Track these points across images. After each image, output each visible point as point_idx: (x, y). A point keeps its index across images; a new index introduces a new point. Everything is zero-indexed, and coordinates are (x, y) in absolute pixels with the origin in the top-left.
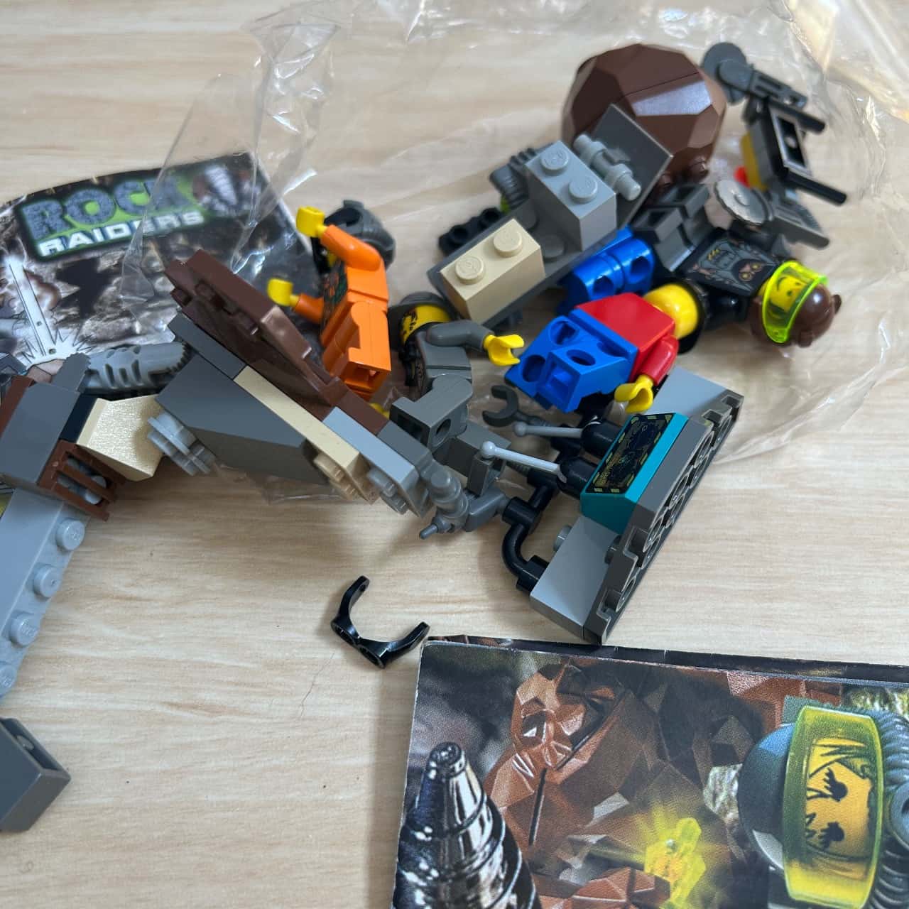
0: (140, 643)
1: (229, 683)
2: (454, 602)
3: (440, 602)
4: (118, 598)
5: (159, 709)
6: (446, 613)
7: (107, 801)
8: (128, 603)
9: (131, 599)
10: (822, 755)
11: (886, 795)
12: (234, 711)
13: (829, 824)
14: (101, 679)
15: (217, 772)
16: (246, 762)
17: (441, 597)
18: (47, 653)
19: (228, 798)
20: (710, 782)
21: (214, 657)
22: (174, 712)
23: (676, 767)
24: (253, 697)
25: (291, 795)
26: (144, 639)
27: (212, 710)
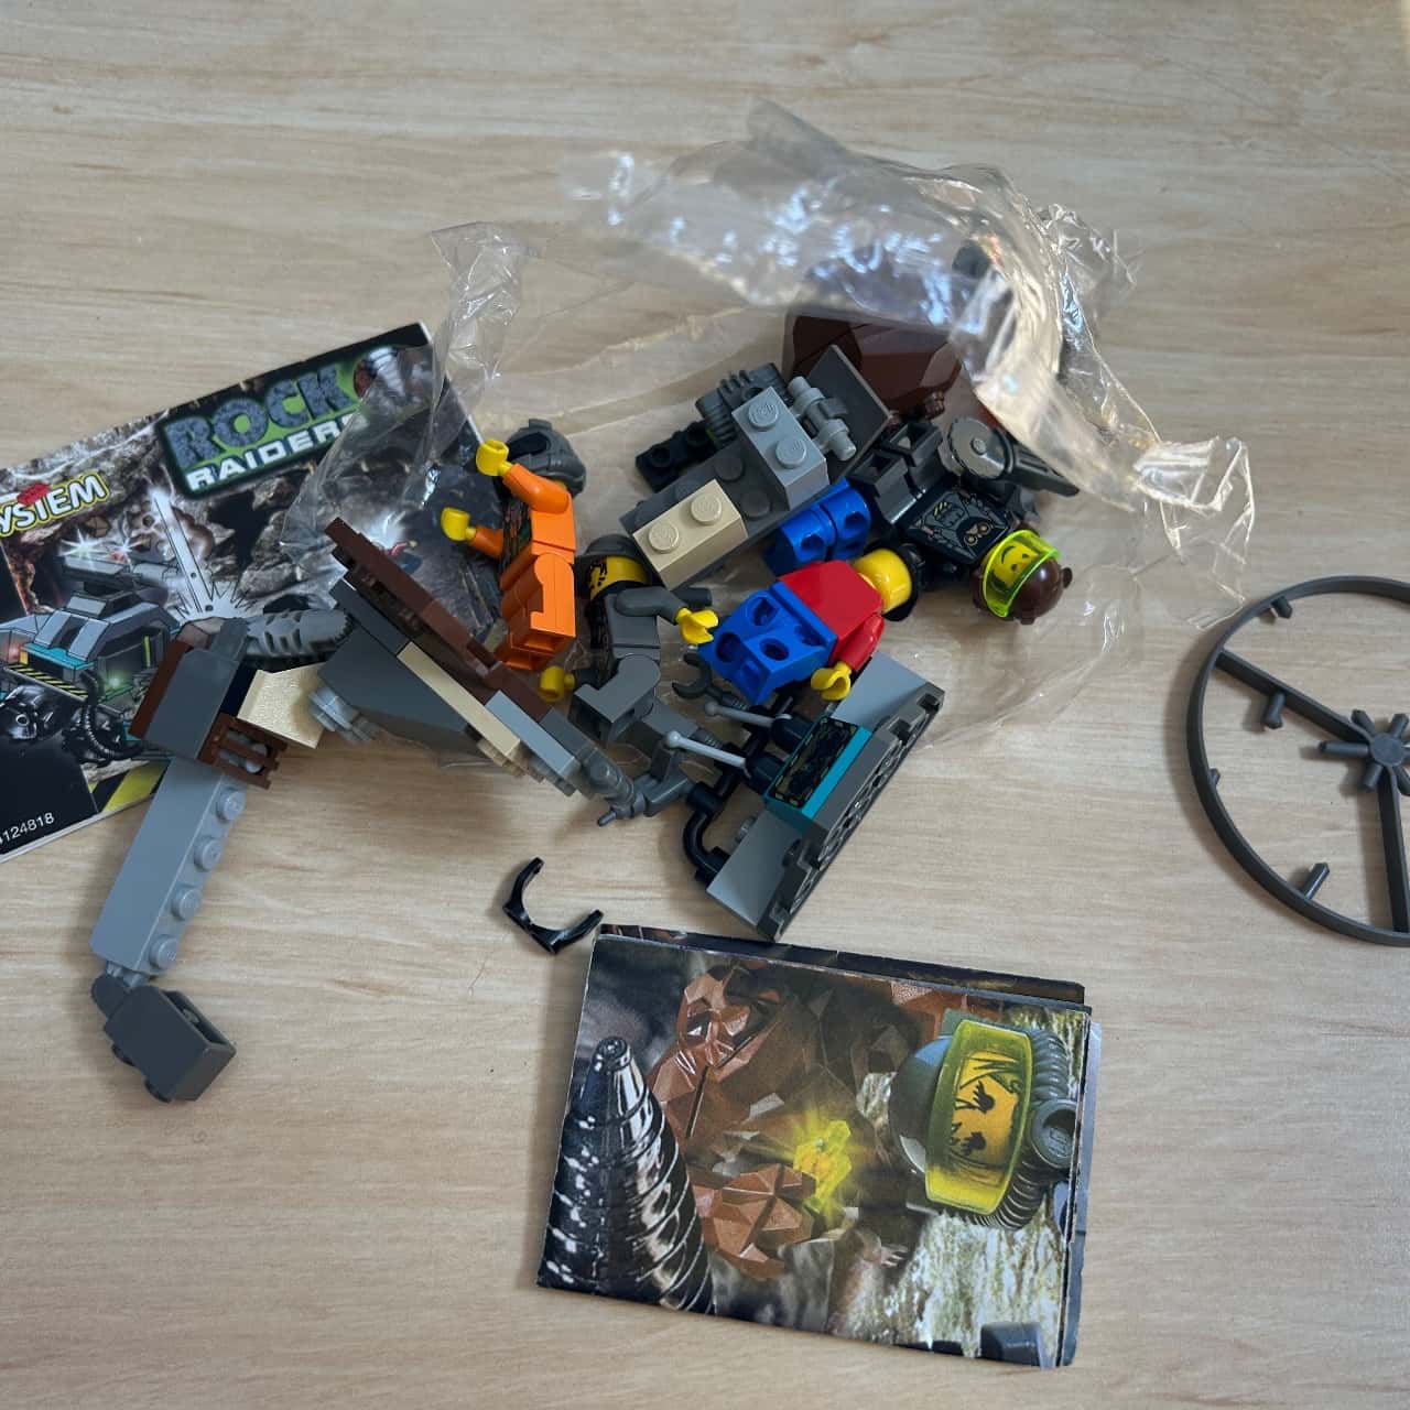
0: (308, 917)
1: (398, 963)
2: (630, 888)
3: (617, 887)
4: (281, 867)
5: (327, 987)
6: (622, 899)
7: (276, 1077)
8: (291, 874)
9: (295, 868)
10: (975, 1069)
11: (1031, 1109)
12: (402, 992)
13: (973, 1134)
14: (264, 953)
15: (386, 1052)
16: (416, 1043)
17: (618, 882)
18: (208, 923)
19: (397, 1078)
20: (865, 1088)
21: (383, 934)
22: (341, 990)
23: (832, 1071)
24: (422, 979)
25: (459, 1078)
26: (307, 912)
27: (381, 989)
